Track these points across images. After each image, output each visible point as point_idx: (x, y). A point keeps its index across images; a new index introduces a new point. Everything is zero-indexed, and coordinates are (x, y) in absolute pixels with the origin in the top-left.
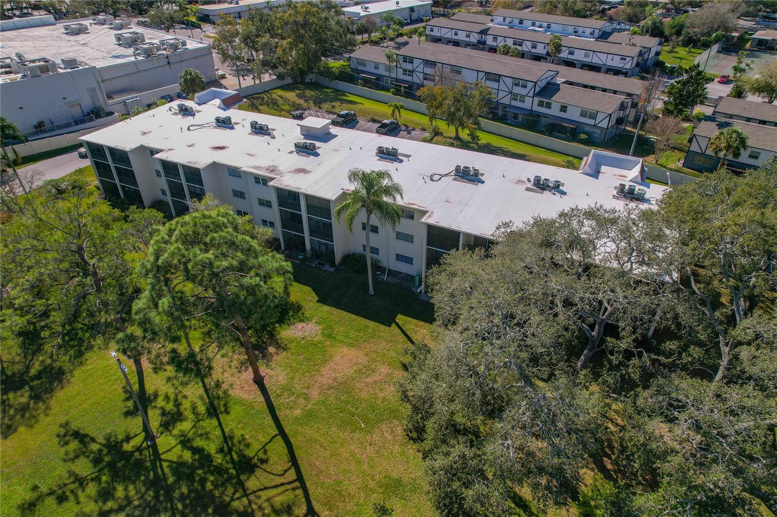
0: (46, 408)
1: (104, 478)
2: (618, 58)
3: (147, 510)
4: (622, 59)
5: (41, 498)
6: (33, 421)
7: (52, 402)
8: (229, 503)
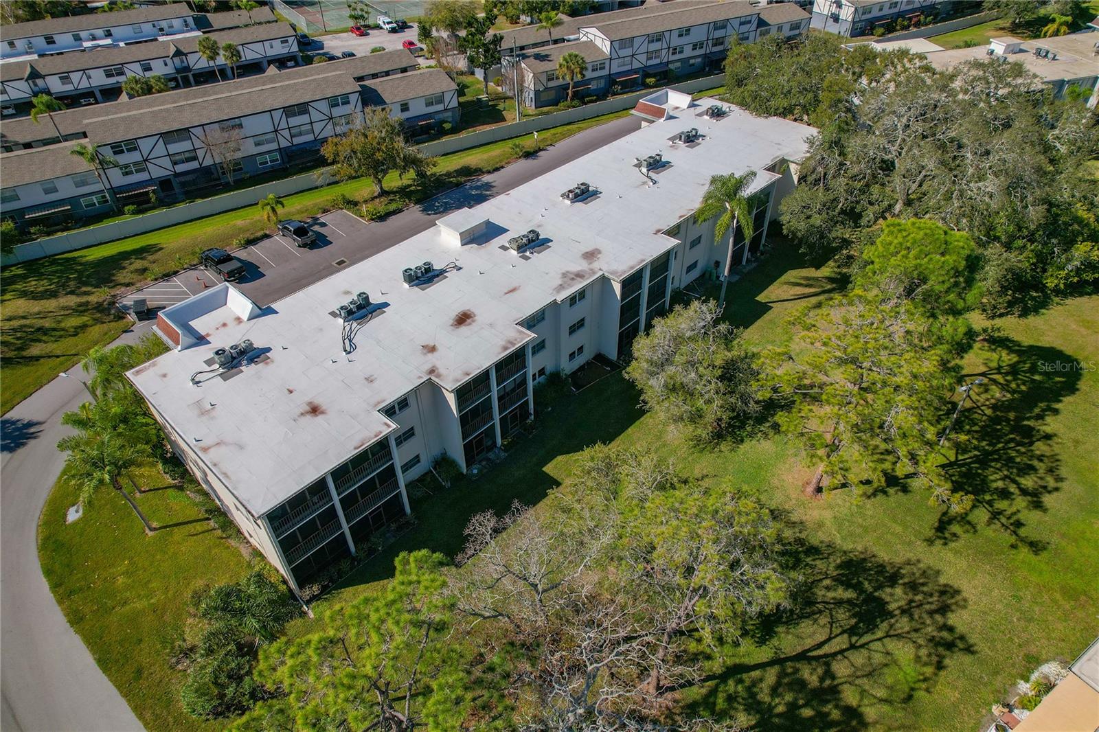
0: (909, 564)
1: (988, 497)
2: (277, 43)
3: (1010, 465)
4: (282, 42)
5: (1022, 540)
6: (930, 572)
7: (898, 560)
8: (988, 416)
